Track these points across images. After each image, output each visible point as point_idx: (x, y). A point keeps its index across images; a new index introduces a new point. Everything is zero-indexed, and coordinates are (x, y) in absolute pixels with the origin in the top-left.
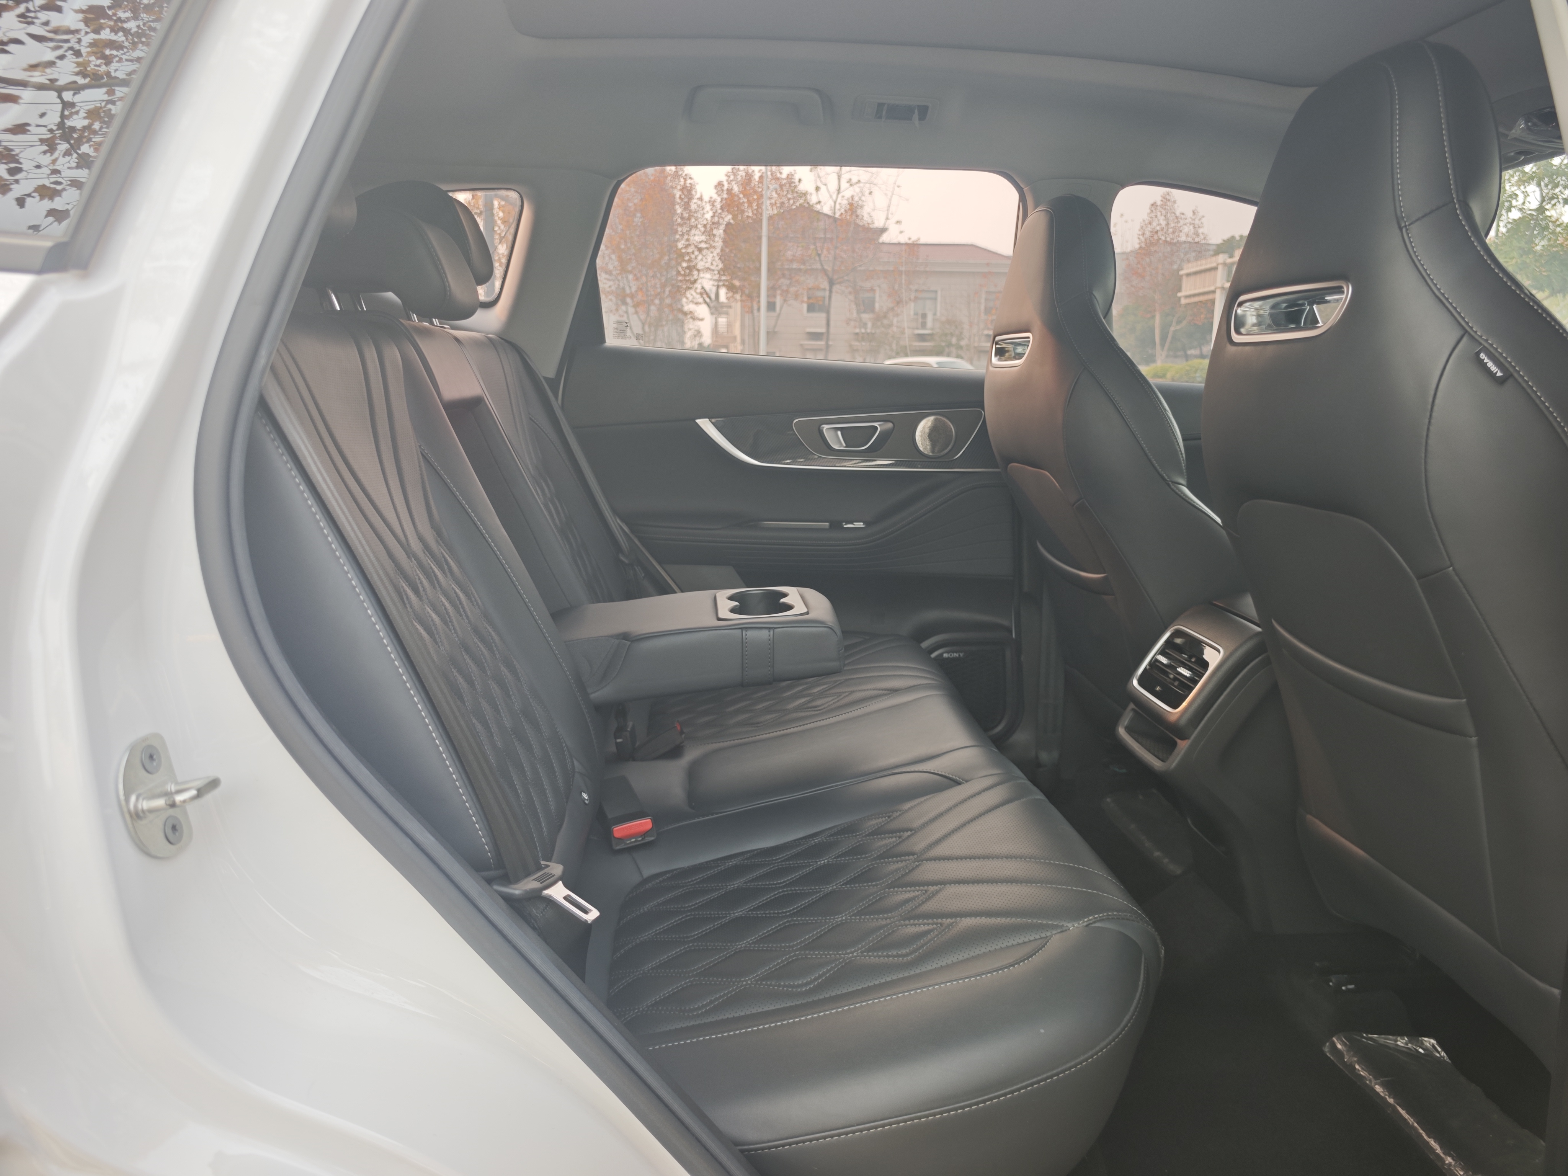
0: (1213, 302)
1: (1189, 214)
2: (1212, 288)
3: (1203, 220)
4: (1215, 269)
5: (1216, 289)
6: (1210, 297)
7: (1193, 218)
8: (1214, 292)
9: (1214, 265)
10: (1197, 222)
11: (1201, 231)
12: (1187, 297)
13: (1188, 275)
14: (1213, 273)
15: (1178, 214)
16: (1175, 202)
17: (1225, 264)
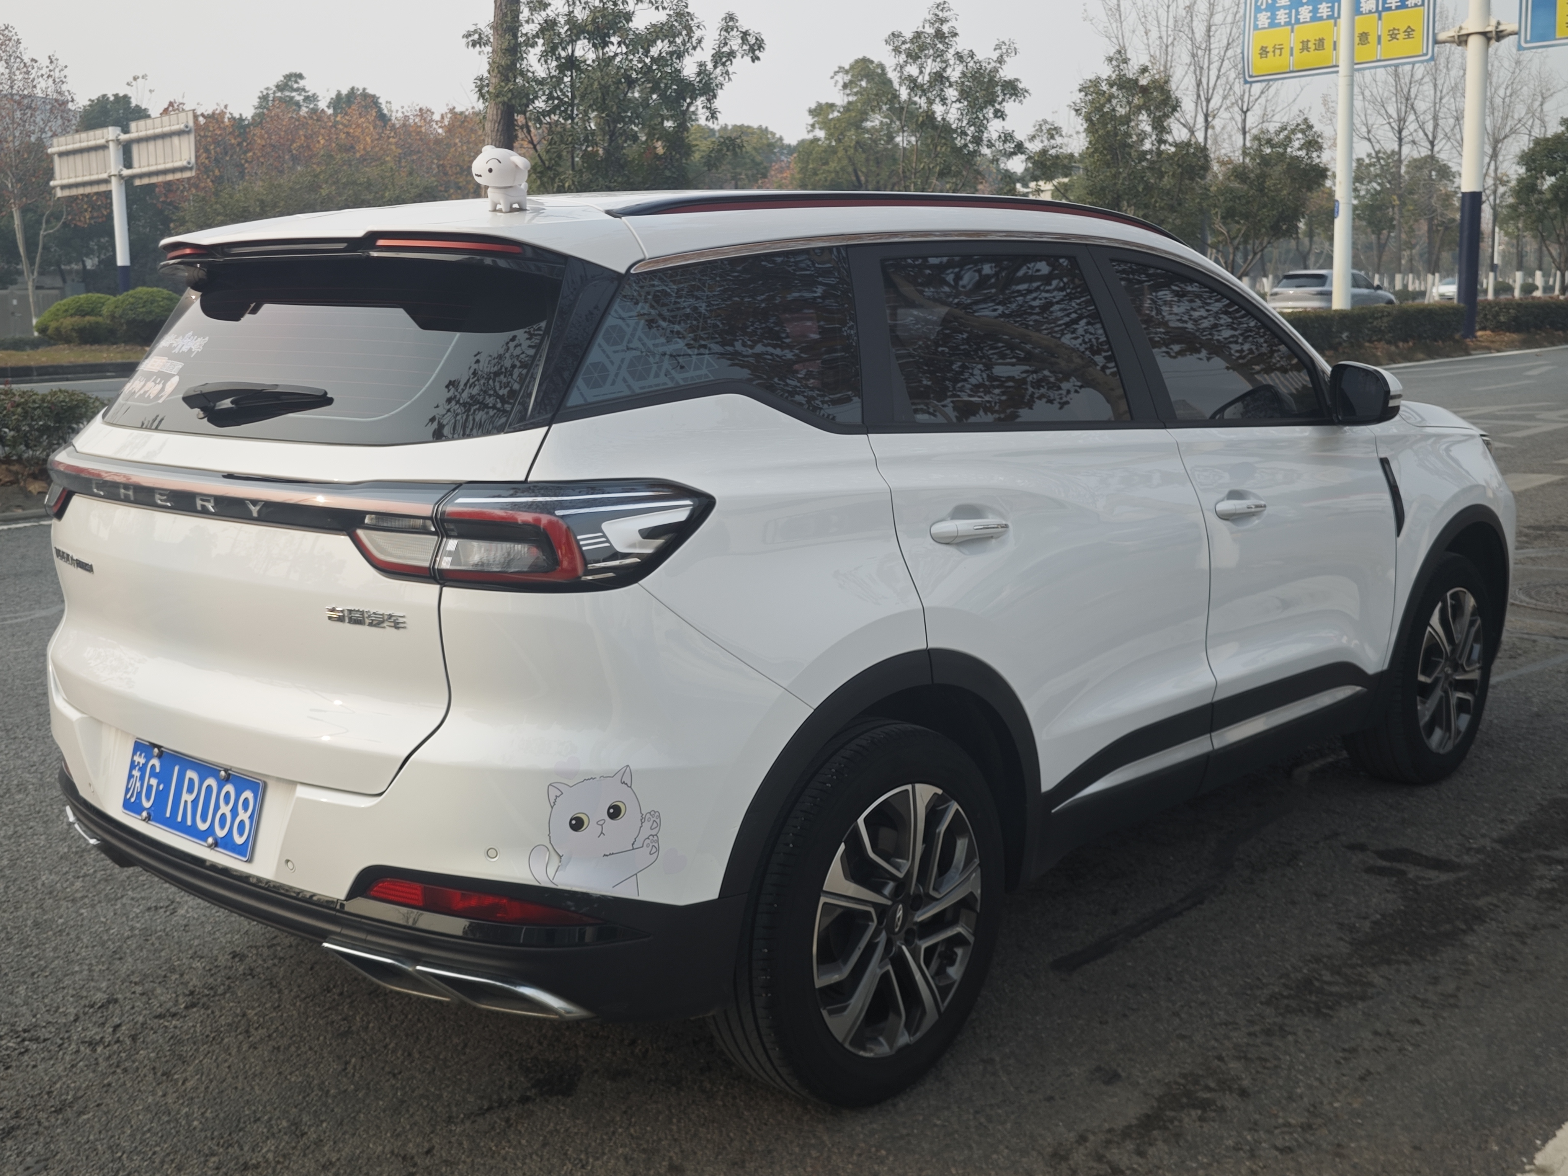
0: (108, 195)
1: (44, 62)
2: (104, 176)
3: (66, 72)
4: (104, 147)
5: (110, 176)
6: (103, 188)
7: (51, 68)
8: (107, 181)
9: (101, 141)
10: (57, 74)
11: (64, 88)
12: (63, 187)
13: (61, 154)
14: (100, 153)
15: (26, 59)
16: (18, 42)
17: (118, 141)
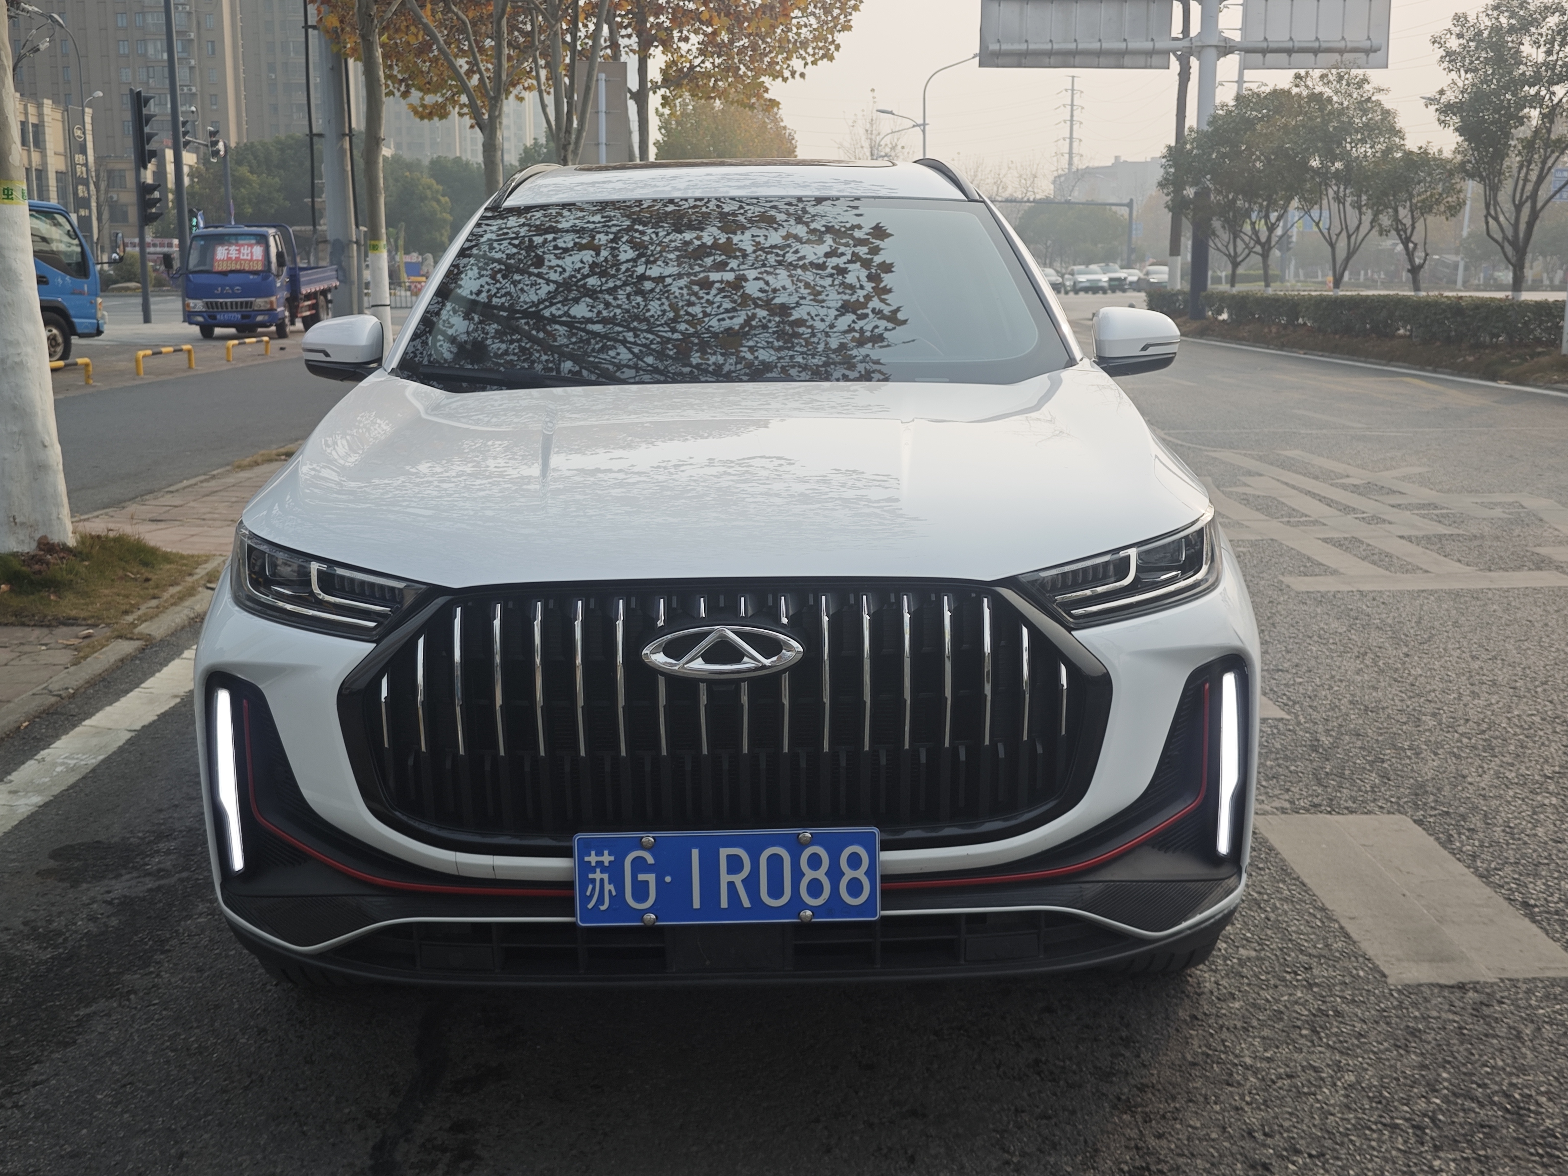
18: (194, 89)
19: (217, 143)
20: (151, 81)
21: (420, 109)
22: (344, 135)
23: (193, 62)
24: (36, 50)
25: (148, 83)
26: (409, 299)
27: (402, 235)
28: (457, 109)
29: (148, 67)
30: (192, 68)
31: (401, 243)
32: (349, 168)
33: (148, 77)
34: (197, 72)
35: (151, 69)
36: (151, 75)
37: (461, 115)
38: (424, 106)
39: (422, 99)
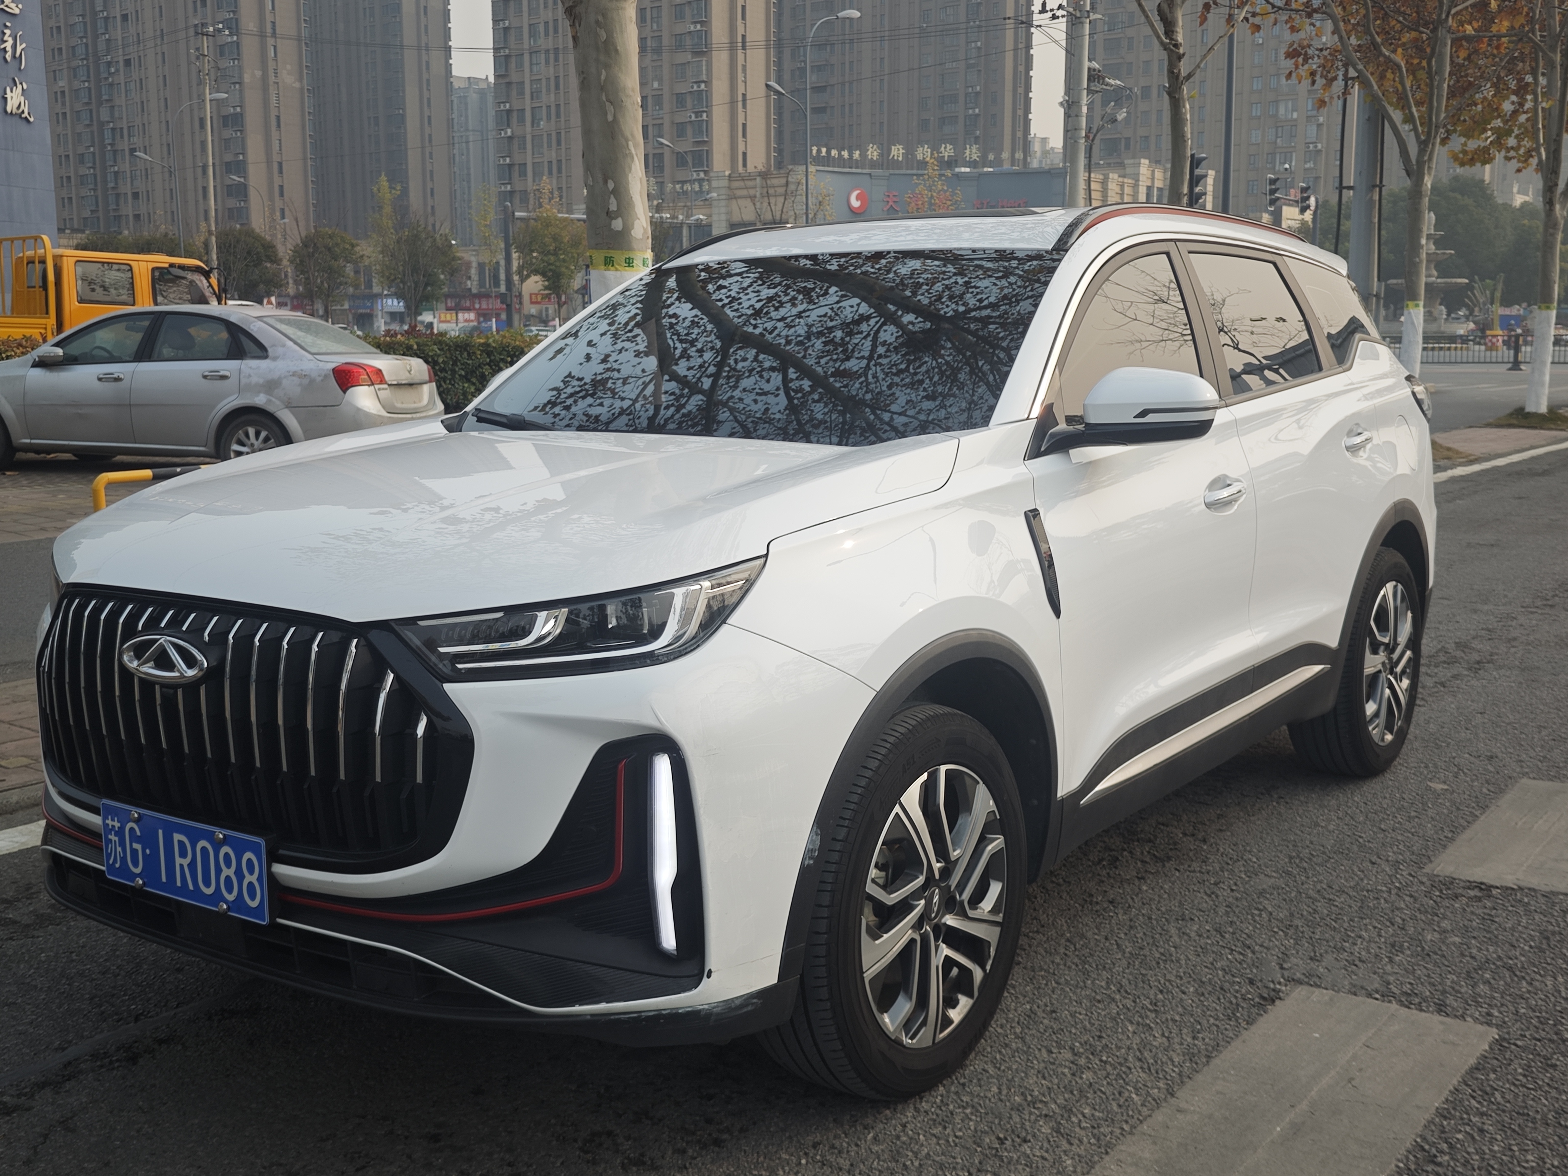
18: (1319, 146)
19: (1308, 198)
20: (1279, 140)
21: (1461, 156)
22: (1374, 186)
23: (1321, 119)
24: (1114, 121)
25: (1276, 142)
26: (1482, 354)
27: (1500, 287)
28: (1503, 153)
29: (1277, 127)
30: (1319, 126)
31: (1498, 294)
32: (1376, 220)
33: (1277, 137)
34: (1325, 129)
35: (1280, 129)
36: (1280, 135)
37: (1508, 159)
38: (1465, 152)
39: (1465, 144)
